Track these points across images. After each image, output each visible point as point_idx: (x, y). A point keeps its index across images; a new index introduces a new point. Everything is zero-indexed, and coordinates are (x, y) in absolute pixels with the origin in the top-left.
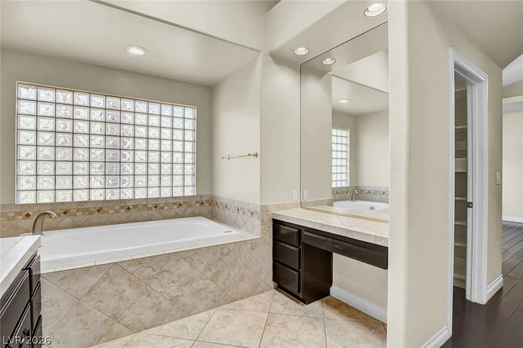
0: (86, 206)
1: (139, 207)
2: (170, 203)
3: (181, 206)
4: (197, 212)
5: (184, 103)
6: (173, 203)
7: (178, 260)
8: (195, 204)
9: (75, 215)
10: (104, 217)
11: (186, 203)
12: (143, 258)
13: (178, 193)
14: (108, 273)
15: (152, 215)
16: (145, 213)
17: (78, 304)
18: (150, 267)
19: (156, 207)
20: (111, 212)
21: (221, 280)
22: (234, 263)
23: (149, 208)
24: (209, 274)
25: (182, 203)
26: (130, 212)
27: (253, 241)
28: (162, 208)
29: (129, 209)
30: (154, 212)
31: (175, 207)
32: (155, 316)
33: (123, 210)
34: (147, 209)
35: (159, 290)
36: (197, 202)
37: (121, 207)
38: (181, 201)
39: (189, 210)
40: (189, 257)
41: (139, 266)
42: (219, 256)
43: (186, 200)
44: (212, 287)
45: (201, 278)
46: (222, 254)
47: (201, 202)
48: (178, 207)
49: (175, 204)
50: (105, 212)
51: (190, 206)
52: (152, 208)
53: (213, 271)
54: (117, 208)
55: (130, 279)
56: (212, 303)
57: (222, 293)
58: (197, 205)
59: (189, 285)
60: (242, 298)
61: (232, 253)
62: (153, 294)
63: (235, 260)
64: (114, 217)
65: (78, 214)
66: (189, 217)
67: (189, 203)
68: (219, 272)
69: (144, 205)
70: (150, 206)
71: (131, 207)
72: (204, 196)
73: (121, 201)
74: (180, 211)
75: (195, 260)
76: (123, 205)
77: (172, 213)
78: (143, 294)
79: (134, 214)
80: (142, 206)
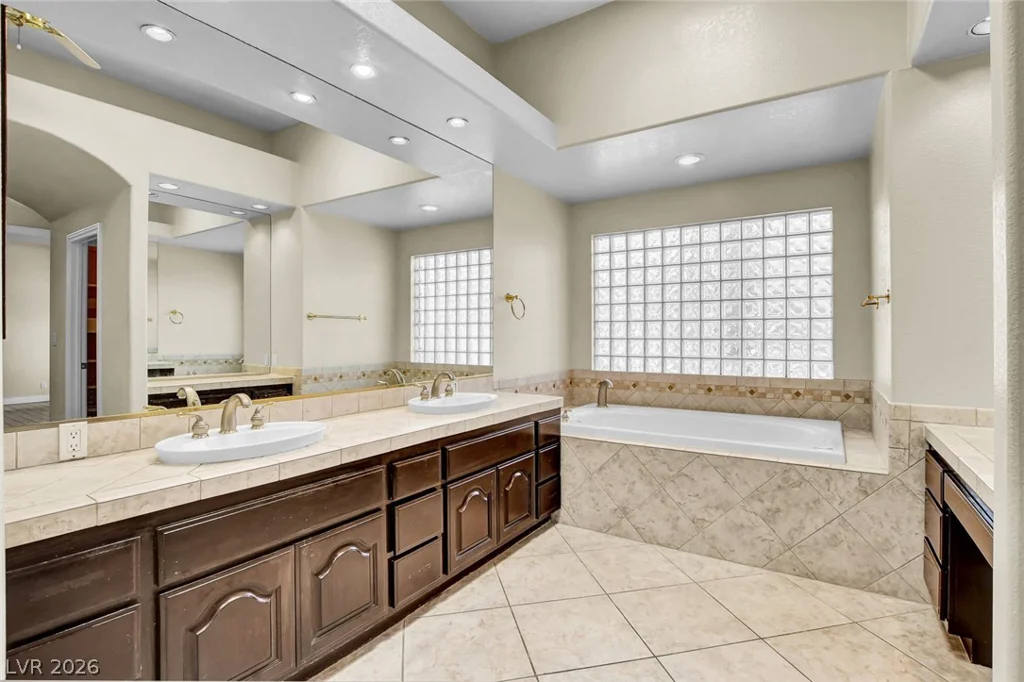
0: (657, 380)
1: (724, 389)
2: (778, 389)
3: (801, 397)
4: (833, 411)
5: (807, 206)
6: (784, 389)
7: (704, 466)
8: (830, 397)
9: (645, 390)
10: (677, 397)
11: (810, 392)
12: (656, 449)
13: (798, 372)
14: (617, 454)
15: (745, 404)
16: (735, 401)
17: (590, 479)
18: (664, 463)
19: (752, 392)
20: (686, 391)
21: (784, 527)
22: (812, 505)
23: (740, 393)
24: (757, 506)
25: (801, 392)
26: (711, 396)
27: (865, 477)
28: (763, 395)
29: (710, 390)
30: (749, 400)
31: (788, 396)
32: (670, 532)
33: (701, 392)
34: (737, 393)
35: (678, 499)
36: (835, 393)
37: (700, 387)
38: (801, 388)
39: (818, 408)
40: (723, 468)
41: (651, 458)
42: (779, 482)
43: (809, 387)
44: (764, 530)
45: (744, 508)
46: (786, 480)
47: (843, 394)
48: (793, 398)
49: (788, 391)
50: (678, 391)
51: (819, 399)
52: (745, 393)
53: (768, 504)
54: (694, 386)
55: (640, 470)
56: (766, 561)
57: (785, 551)
58: (837, 399)
59: (721, 511)
60: (833, 581)
61: (808, 484)
62: (669, 501)
63: (816, 501)
64: (690, 400)
65: (648, 389)
66: (816, 418)
67: (816, 393)
68: (778, 510)
69: (732, 387)
70: (742, 389)
71: (713, 388)
72: (851, 381)
73: (701, 377)
74: (799, 405)
75: (733, 476)
76: (702, 382)
77: (781, 406)
78: (656, 496)
79: (716, 399)
80: (728, 388)
